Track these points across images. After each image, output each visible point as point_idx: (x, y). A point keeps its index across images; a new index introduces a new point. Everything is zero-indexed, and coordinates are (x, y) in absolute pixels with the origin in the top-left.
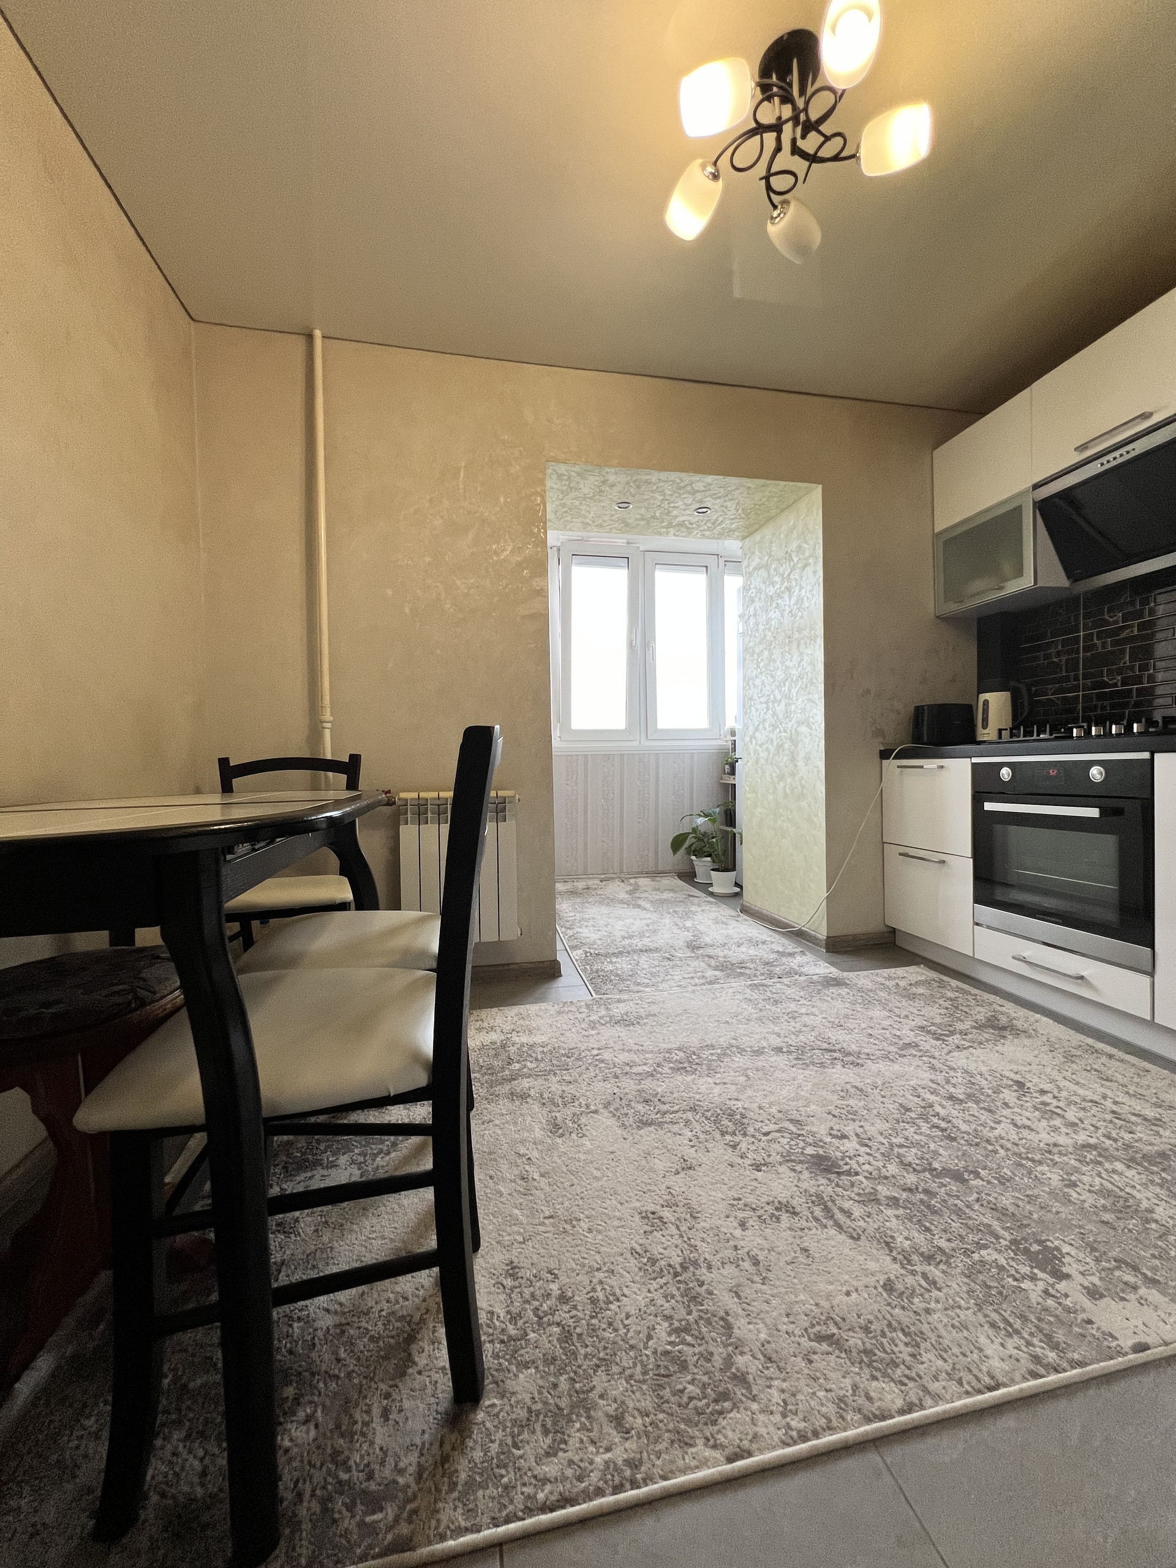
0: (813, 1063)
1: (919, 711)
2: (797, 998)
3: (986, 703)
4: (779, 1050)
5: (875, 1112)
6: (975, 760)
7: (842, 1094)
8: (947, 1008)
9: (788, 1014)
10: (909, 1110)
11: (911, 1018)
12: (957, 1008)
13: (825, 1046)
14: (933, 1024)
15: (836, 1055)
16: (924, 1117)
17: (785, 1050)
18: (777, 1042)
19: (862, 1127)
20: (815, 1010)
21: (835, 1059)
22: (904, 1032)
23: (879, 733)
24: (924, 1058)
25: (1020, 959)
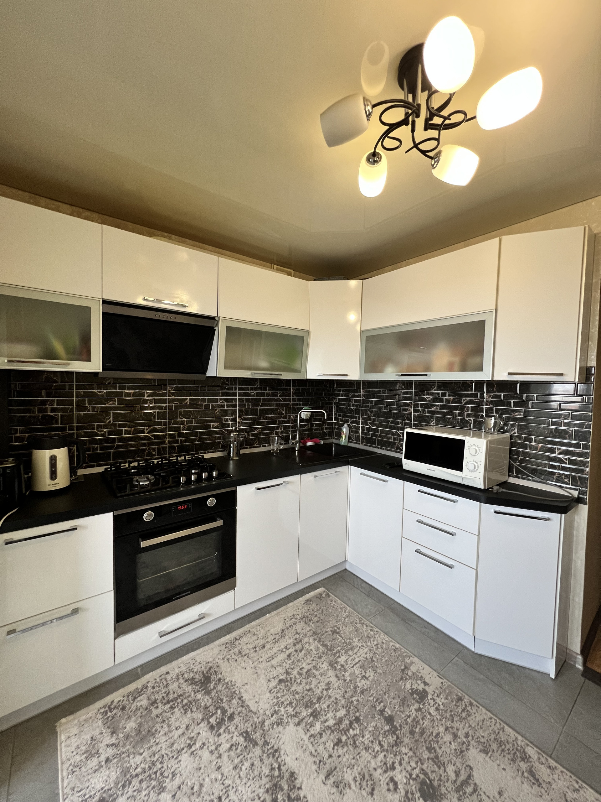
3: (53, 458)
6: (119, 512)
25: (163, 635)
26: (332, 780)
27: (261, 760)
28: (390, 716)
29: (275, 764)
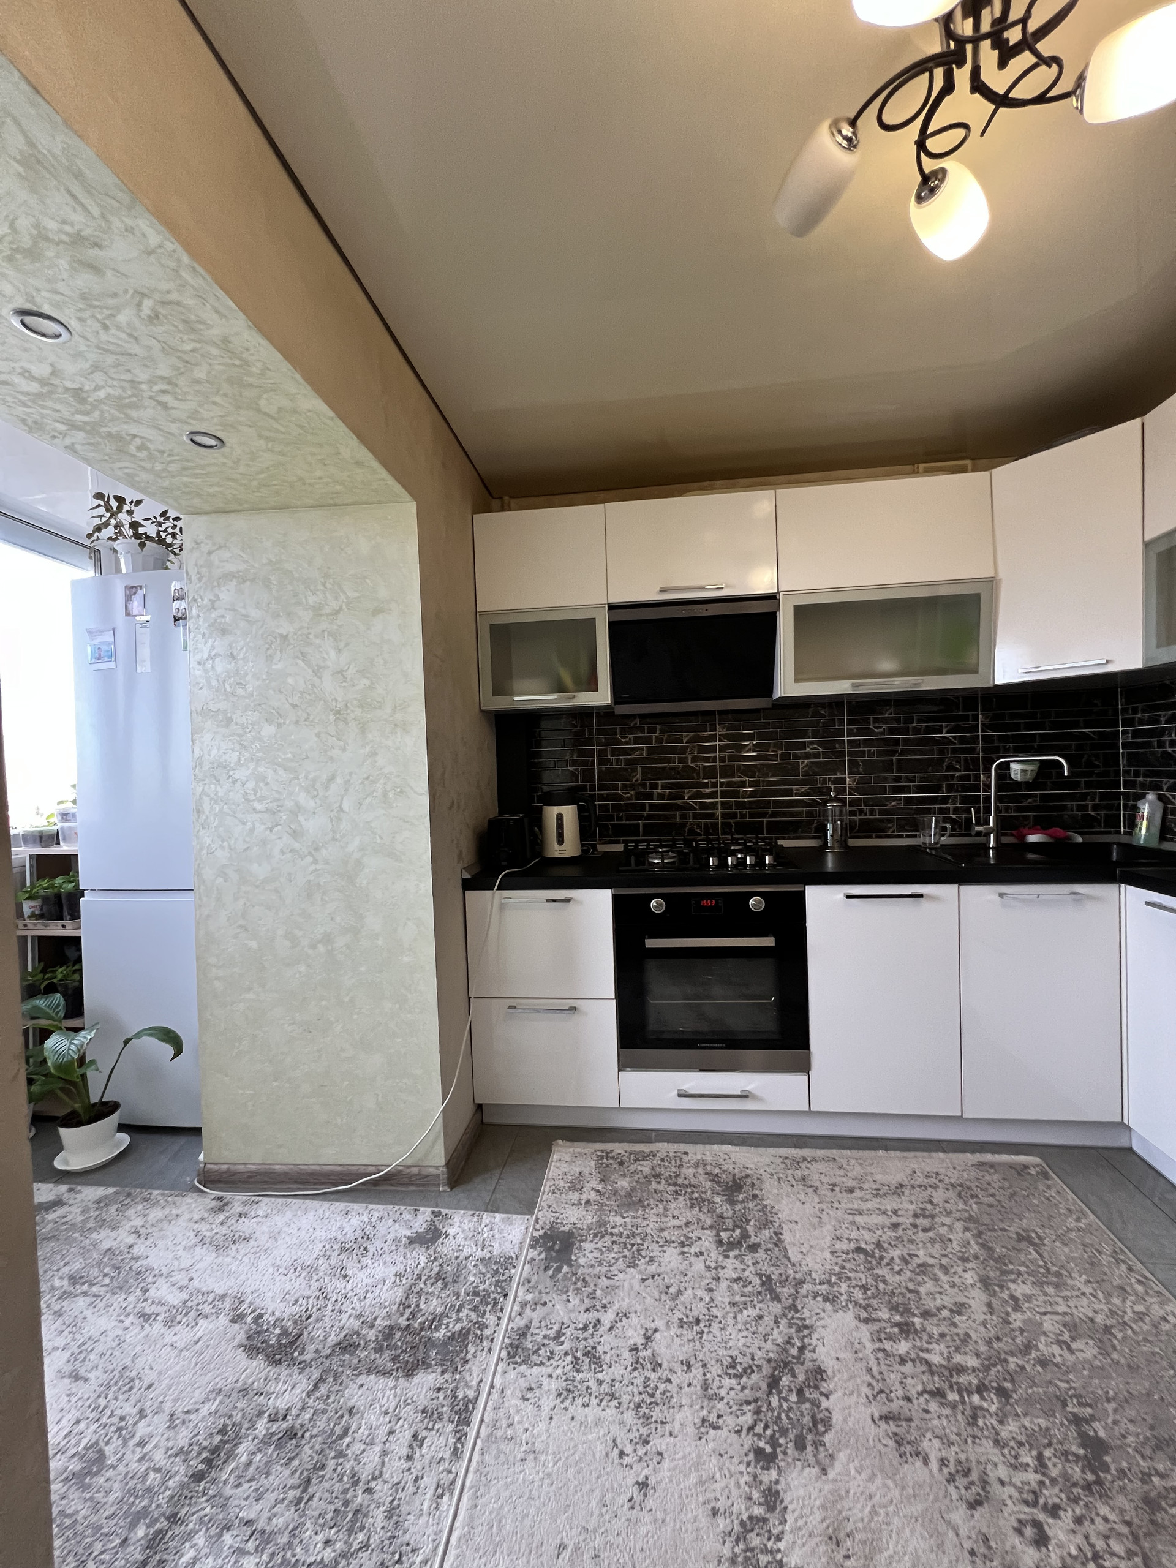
0: (815, 1432)
2: (588, 1317)
3: (560, 817)
4: (765, 1457)
5: (954, 1437)
7: (909, 1448)
8: (677, 1193)
9: (638, 1363)
10: (940, 1393)
11: (691, 1235)
12: (677, 1184)
13: (758, 1379)
14: (715, 1229)
15: (787, 1382)
16: (962, 1390)
17: (764, 1446)
18: (733, 1442)
19: (1002, 1482)
20: (636, 1320)
21: (800, 1391)
22: (729, 1267)
25: (683, 1095)
26: (893, 1428)
27: (776, 1322)
29: (796, 1340)
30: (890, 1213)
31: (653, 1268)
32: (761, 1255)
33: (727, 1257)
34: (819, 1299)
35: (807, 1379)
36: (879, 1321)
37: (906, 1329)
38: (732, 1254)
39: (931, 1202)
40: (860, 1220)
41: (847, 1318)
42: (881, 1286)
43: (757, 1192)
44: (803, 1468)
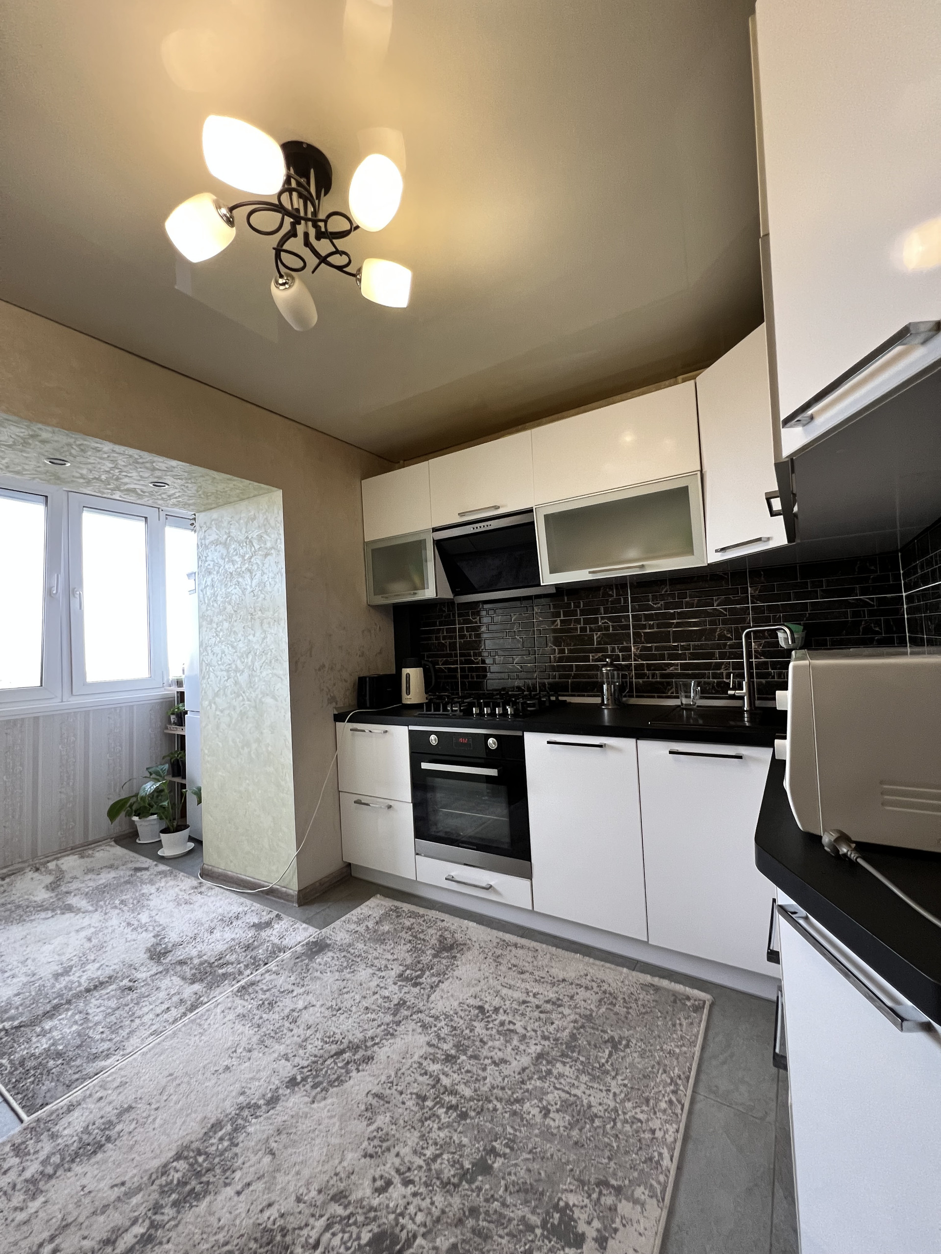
0: (331, 1084)
1: (362, 680)
2: (290, 987)
3: (408, 676)
4: (292, 1083)
5: (401, 1122)
6: (412, 728)
7: (369, 1114)
8: (410, 941)
9: (288, 1017)
10: (424, 1099)
11: (390, 966)
12: (416, 937)
13: (334, 1048)
14: (407, 967)
15: (347, 1056)
16: (439, 1103)
17: (299, 1078)
18: (287, 1070)
19: (398, 1155)
20: (310, 998)
21: (348, 1063)
22: (390, 989)
23: (332, 699)
24: (415, 1017)
25: (450, 879)
26: (375, 1102)
27: (379, 1026)
28: (491, 1167)
29: (379, 1039)
30: (531, 994)
31: (348, 976)
32: (416, 990)
33: (395, 984)
34: (419, 1024)
35: (359, 1060)
36: (439, 1049)
37: (449, 1059)
38: (399, 983)
39: (572, 997)
40: (504, 991)
41: (422, 1039)
42: (467, 1031)
43: (458, 955)
44: (306, 1096)
